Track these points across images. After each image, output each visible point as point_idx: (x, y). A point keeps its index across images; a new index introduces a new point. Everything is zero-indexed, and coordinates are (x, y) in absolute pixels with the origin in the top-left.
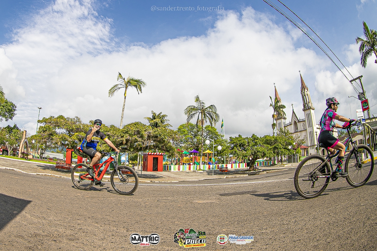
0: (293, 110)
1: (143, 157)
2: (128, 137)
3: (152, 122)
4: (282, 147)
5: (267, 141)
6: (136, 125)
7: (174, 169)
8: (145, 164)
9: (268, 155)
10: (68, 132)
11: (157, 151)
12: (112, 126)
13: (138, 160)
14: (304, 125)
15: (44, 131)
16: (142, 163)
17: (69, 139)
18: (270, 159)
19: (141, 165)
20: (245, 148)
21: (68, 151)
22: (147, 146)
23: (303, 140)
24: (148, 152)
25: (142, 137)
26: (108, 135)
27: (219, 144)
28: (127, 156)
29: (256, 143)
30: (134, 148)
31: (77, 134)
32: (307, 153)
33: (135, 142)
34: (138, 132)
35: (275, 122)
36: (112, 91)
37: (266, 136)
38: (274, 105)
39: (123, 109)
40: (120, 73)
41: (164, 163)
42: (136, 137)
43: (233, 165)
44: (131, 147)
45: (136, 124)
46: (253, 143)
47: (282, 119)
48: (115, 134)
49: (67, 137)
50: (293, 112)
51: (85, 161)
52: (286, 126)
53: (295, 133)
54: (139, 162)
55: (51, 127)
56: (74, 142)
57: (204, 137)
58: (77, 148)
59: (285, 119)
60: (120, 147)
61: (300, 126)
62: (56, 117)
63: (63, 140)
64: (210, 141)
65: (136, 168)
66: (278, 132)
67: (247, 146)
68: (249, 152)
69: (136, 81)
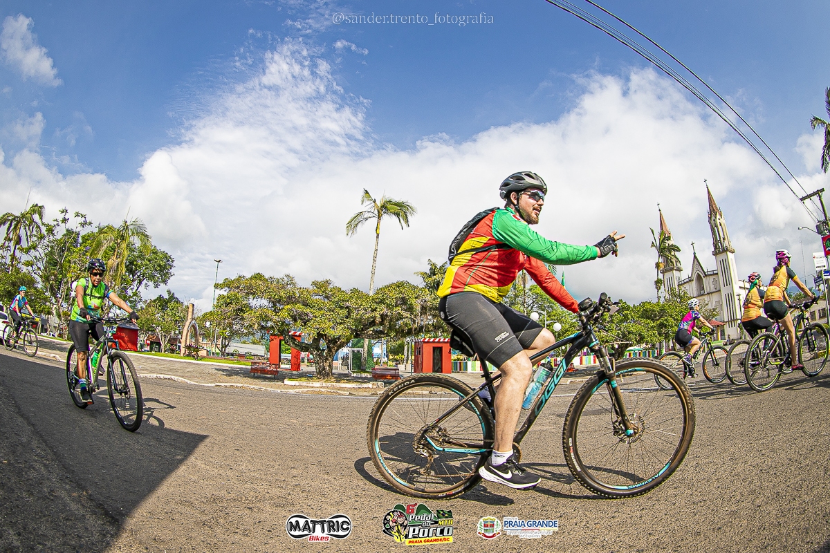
0: (694, 253)
1: (413, 346)
2: (385, 311)
3: (430, 280)
4: (674, 323)
5: (647, 313)
6: (398, 287)
7: (473, 367)
8: (418, 361)
9: (649, 339)
10: (271, 304)
11: (440, 334)
12: (354, 291)
13: (405, 354)
14: (716, 282)
15: (227, 305)
16: (413, 357)
17: (275, 318)
18: (653, 346)
19: (412, 362)
20: (605, 327)
21: (273, 340)
22: (422, 327)
23: (714, 310)
24: (421, 337)
25: (410, 309)
26: (347, 307)
27: (557, 319)
28: (385, 346)
29: (626, 316)
30: (396, 330)
31: (289, 306)
32: (721, 335)
33: (398, 320)
34: (404, 301)
35: (661, 276)
36: (353, 224)
37: (644, 303)
38: (658, 244)
39: (375, 257)
40: (367, 192)
41: (454, 357)
42: (399, 309)
43: (584, 358)
44: (391, 328)
45: (399, 285)
46: (620, 317)
47: (674, 271)
48: (361, 305)
49: (270, 313)
50: (695, 257)
51: (306, 358)
52: (682, 284)
53: (699, 296)
54: (408, 356)
55: (240, 295)
56: (285, 322)
57: (527, 308)
58: (290, 334)
59: (679, 270)
60: (372, 329)
61: (708, 284)
62: (248, 276)
63: (263, 320)
64: (540, 314)
65: (401, 367)
66: (667, 295)
67: (608, 322)
68: (613, 334)
69: (397, 204)
